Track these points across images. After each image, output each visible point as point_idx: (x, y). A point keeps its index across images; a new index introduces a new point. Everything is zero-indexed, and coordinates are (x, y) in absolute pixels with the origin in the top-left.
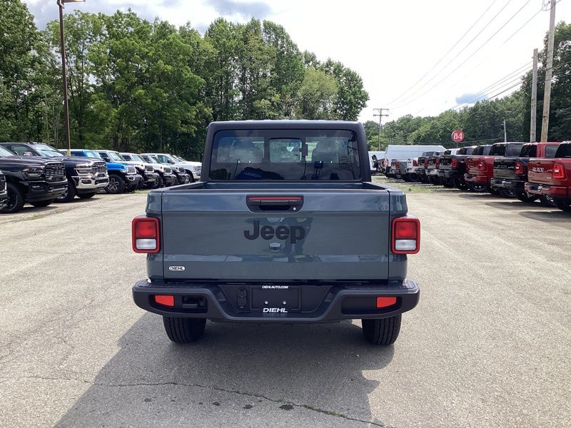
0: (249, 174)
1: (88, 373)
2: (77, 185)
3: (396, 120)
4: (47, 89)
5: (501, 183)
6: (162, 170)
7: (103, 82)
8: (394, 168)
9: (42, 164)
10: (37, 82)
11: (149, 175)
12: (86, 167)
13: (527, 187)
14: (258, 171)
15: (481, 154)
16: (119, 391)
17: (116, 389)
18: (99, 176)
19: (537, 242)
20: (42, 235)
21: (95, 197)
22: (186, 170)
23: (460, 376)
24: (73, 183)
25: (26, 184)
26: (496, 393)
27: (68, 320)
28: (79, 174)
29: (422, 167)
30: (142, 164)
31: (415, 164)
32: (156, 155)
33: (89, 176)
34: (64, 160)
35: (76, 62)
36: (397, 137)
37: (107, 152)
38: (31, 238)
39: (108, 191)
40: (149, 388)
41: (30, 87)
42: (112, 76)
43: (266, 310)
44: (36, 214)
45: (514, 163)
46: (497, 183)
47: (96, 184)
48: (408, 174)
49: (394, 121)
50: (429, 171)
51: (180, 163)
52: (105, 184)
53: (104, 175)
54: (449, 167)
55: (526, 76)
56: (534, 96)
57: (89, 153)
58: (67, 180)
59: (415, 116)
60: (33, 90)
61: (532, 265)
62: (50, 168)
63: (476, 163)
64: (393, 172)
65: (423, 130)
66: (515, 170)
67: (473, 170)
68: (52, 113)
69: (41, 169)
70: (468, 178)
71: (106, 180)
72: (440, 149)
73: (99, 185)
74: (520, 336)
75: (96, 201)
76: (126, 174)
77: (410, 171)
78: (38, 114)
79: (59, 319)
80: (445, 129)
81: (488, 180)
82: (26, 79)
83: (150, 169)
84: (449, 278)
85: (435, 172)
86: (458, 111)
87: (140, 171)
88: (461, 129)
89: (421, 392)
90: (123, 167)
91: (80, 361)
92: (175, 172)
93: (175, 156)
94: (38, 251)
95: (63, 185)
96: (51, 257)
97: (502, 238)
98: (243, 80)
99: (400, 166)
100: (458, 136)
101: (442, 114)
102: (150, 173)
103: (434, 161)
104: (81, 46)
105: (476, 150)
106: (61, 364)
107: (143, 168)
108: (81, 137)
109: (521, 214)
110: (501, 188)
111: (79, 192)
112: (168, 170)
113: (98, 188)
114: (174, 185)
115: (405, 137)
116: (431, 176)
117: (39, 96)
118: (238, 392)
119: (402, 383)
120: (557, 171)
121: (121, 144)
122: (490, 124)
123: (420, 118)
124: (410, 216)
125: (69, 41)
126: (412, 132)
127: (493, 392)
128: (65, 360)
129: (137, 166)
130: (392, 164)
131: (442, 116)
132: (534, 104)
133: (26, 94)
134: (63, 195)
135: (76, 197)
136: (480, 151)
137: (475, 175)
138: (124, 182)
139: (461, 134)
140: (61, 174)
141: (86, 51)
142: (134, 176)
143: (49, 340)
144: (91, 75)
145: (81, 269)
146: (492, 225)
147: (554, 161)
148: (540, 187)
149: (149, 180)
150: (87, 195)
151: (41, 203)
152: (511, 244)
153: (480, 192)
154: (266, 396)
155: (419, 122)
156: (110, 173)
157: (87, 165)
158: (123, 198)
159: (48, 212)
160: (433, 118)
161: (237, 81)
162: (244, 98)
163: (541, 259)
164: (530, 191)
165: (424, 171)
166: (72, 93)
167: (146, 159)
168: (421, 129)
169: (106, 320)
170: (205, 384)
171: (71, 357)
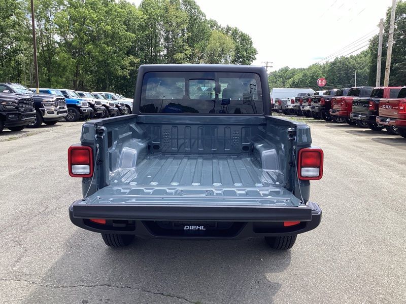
0: (172, 108)
1: (36, 275)
2: (44, 115)
3: (277, 70)
4: (24, 45)
5: (358, 117)
6: (108, 105)
7: (65, 39)
8: (277, 104)
9: (16, 99)
10: (17, 39)
11: (98, 108)
12: (50, 101)
13: (378, 119)
14: (179, 106)
15: (341, 95)
16: (62, 293)
17: (58, 290)
18: (60, 108)
19: (389, 161)
20: (14, 153)
21: (57, 124)
22: (126, 105)
23: (348, 279)
24: (40, 113)
25: (4, 113)
26: (381, 296)
27: (25, 225)
28: (45, 107)
29: (298, 104)
30: (92, 100)
31: (293, 102)
32: (104, 93)
33: (53, 108)
34: (34, 96)
35: (45, 25)
36: (278, 82)
37: (67, 90)
38: (5, 156)
39: (67, 120)
40: (87, 289)
41: (12, 43)
42: (72, 36)
43: (187, 228)
44: (12, 136)
45: (368, 102)
46: (355, 116)
47: (58, 114)
48: (287, 109)
49: (276, 71)
50: (303, 107)
51: (122, 100)
52: (65, 114)
53: (64, 108)
54: (319, 104)
55: (372, 39)
56: (380, 53)
57: (53, 91)
58: (35, 111)
59: (291, 68)
60: (14, 45)
61: (389, 180)
62: (22, 102)
63: (339, 102)
64: (277, 108)
65: (297, 78)
66: (369, 107)
67: (336, 107)
68: (28, 62)
69: (16, 103)
70: (333, 112)
71: (65, 112)
72: (311, 91)
73: (60, 115)
74: (391, 241)
75: (58, 127)
76: (80, 107)
77: (289, 107)
78: (18, 63)
79: (17, 224)
80: (312, 77)
81: (348, 114)
82: (9, 37)
83: (98, 103)
84: (327, 191)
85: (307, 108)
86: (322, 64)
87: (91, 105)
88: (324, 77)
89: (317, 294)
90: (78, 102)
91: (31, 263)
92: (117, 106)
93: (118, 95)
94: (9, 166)
95: (33, 115)
96: (18, 171)
97: (363, 158)
98: (167, 39)
99: (282, 103)
100: (321, 82)
101: (310, 66)
102: (98, 106)
103: (307, 100)
104: (49, 13)
105: (337, 92)
106: (14, 266)
107: (93, 103)
108: (49, 80)
109: (373, 139)
110: (358, 120)
111: (45, 120)
112: (112, 105)
113: (59, 117)
114: (116, 116)
115: (284, 82)
116: (305, 111)
117: (19, 50)
118: (162, 294)
119: (300, 286)
120: (402, 108)
121: (79, 85)
122: (345, 73)
123: (295, 69)
124: (313, 146)
125: (40, 9)
126: (288, 79)
127: (378, 295)
128: (18, 262)
129: (89, 101)
130: (276, 102)
131: (310, 68)
132: (379, 59)
133: (9, 48)
134: (33, 122)
135: (43, 124)
136: (341, 93)
137: (338, 111)
138: (79, 113)
139: (324, 81)
140: (31, 106)
141: (53, 17)
142: (87, 109)
143: (6, 244)
144: (56, 34)
145: (40, 182)
146: (354, 148)
147: (400, 101)
148: (388, 120)
149: (98, 112)
150: (51, 123)
151: (16, 128)
152: (371, 163)
153: (341, 123)
154: (186, 298)
155: (294, 72)
156: (68, 106)
157: (51, 100)
158: (78, 125)
159: (21, 135)
160: (304, 69)
161: (162, 40)
162: (168, 53)
163: (395, 176)
164: (380, 123)
165: (299, 107)
166: (43, 48)
167: (96, 96)
168: (296, 77)
169: (56, 226)
170: (135, 285)
171: (23, 259)
